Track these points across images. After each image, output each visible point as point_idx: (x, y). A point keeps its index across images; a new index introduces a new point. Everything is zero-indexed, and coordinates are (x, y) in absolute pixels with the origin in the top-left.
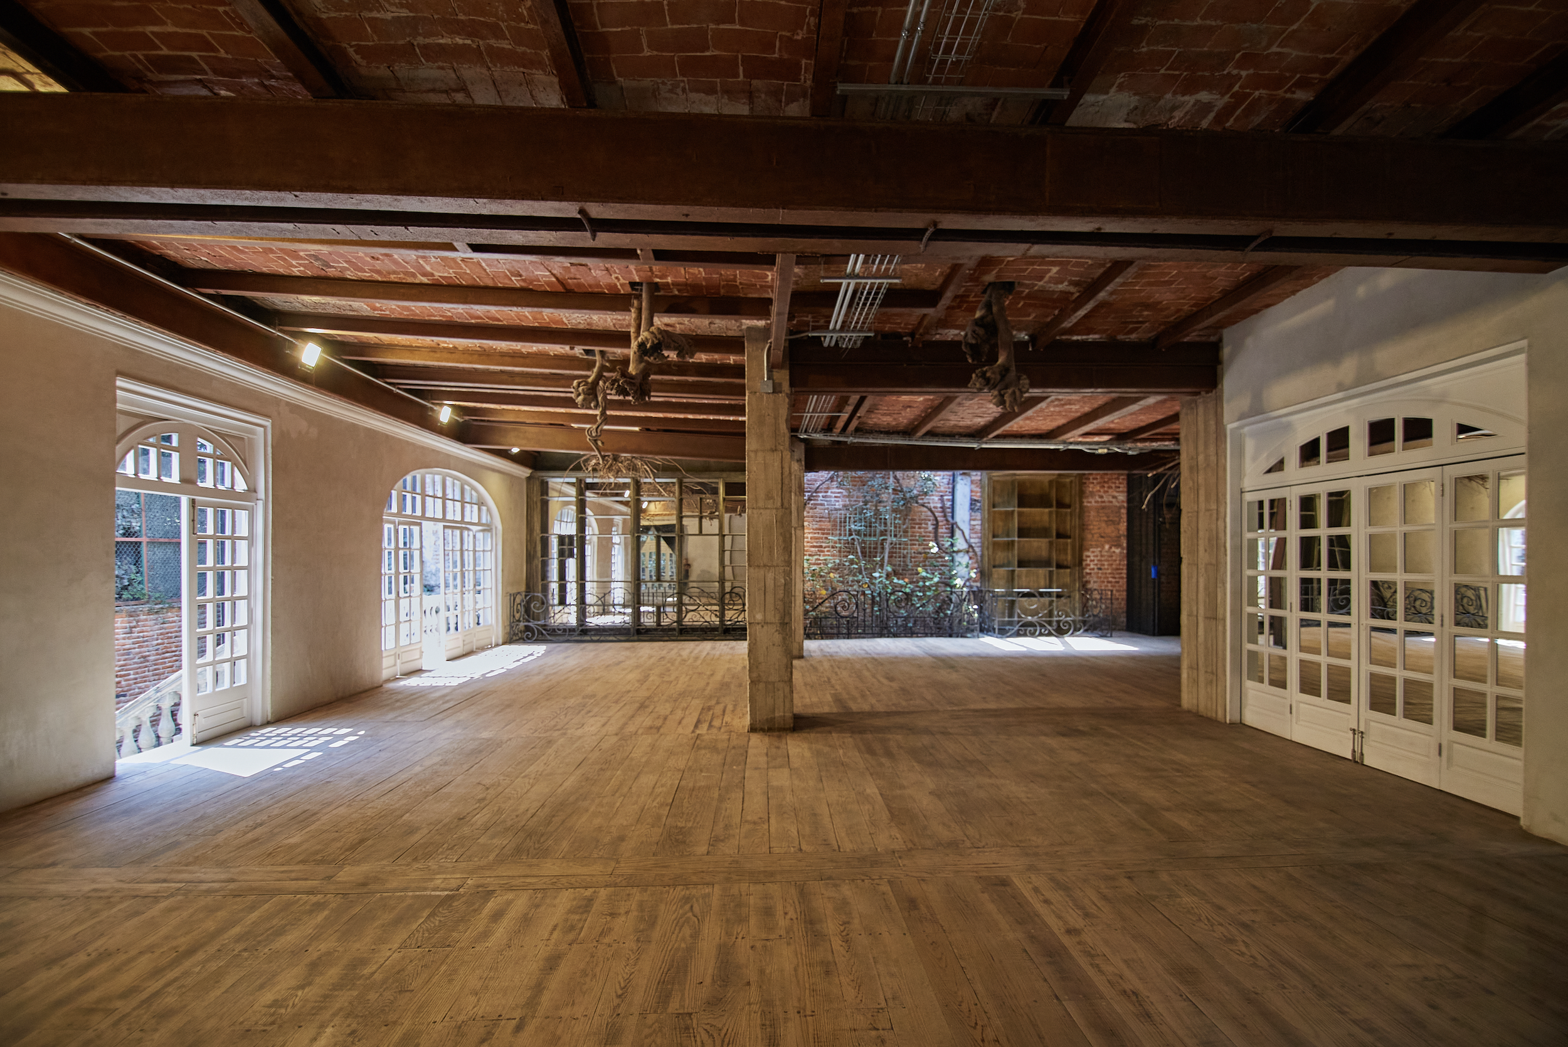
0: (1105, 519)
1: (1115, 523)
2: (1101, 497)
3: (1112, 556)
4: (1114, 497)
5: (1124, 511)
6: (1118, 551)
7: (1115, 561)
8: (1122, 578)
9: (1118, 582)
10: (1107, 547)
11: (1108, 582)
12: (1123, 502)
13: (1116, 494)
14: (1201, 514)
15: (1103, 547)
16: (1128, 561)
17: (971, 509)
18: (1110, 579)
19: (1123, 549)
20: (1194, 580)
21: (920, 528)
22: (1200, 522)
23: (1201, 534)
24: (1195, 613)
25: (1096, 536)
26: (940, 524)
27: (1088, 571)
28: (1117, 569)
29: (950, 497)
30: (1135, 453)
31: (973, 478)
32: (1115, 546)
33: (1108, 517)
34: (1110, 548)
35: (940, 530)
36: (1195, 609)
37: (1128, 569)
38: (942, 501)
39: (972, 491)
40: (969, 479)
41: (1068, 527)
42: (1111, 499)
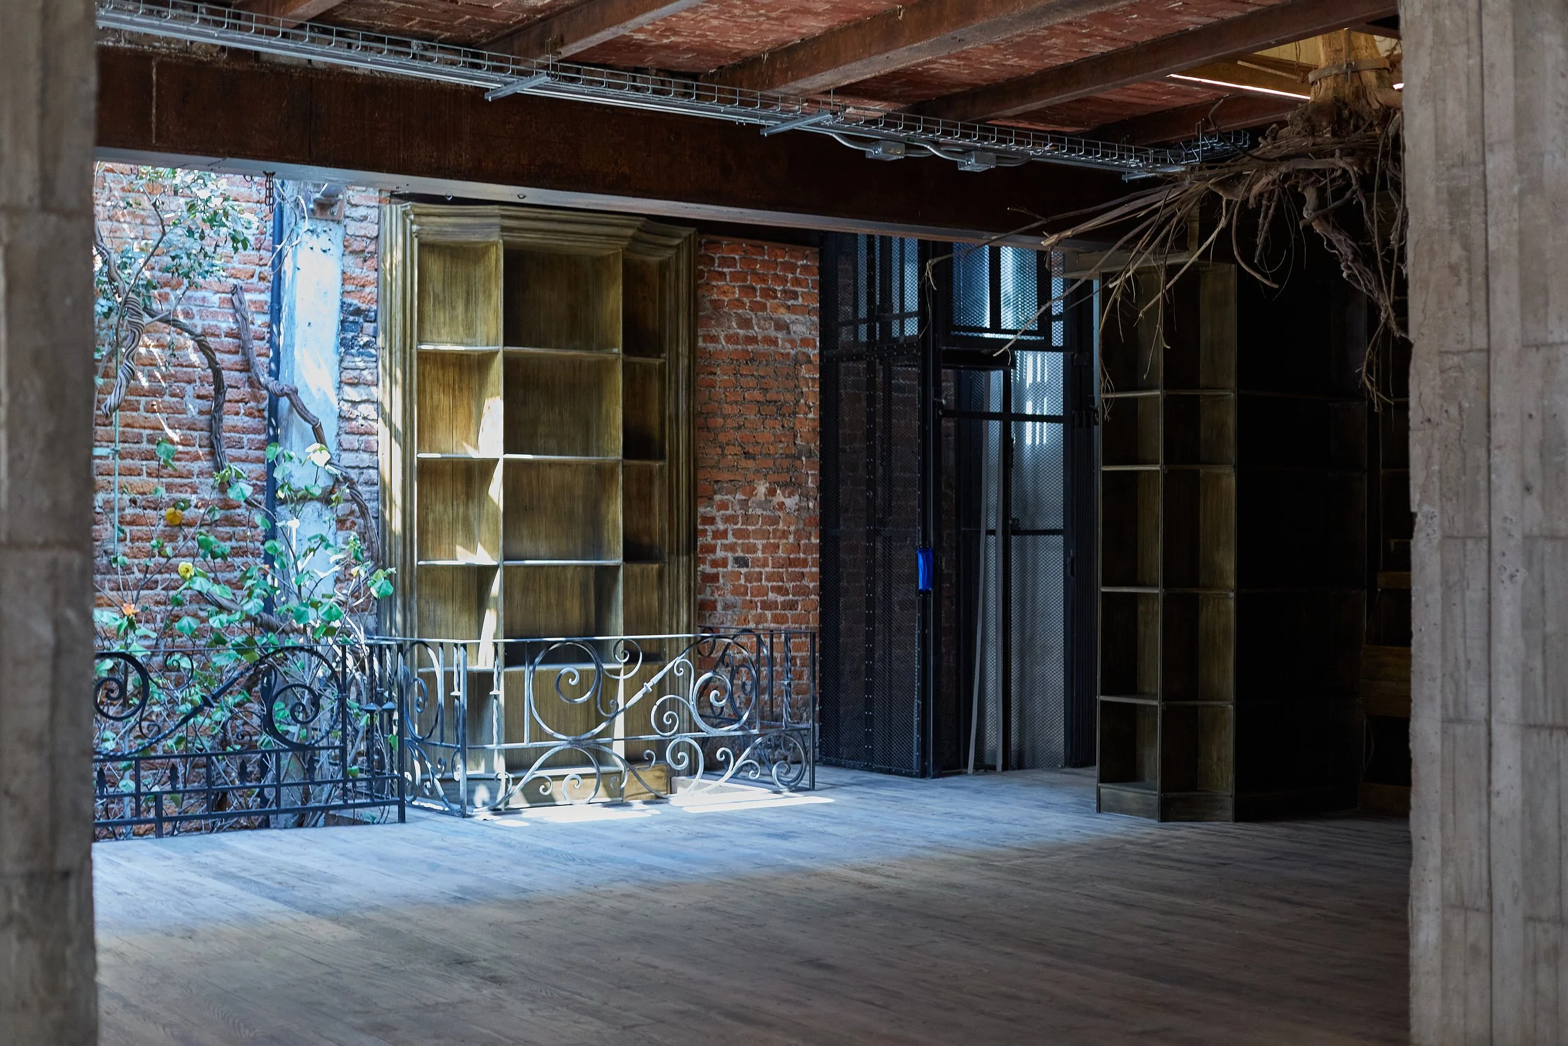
0: (757, 394)
1: (782, 411)
2: (746, 323)
3: (775, 521)
4: (781, 326)
5: (810, 374)
6: (791, 502)
7: (785, 534)
8: (803, 591)
9: (792, 605)
10: (762, 489)
11: (766, 606)
12: (805, 342)
13: (787, 317)
14: (1502, 362)
15: (752, 492)
16: (822, 537)
17: (346, 345)
18: (772, 596)
19: (805, 496)
20: (1475, 594)
21: (150, 410)
22: (1497, 390)
23: (1502, 431)
24: (1480, 711)
25: (730, 450)
26: (231, 394)
27: (708, 569)
28: (791, 563)
29: (266, 297)
30: (980, 168)
31: (353, 228)
32: (784, 485)
33: (765, 390)
34: (772, 492)
35: (229, 420)
36: (1477, 696)
37: (823, 566)
38: (237, 310)
39: (346, 278)
40: (337, 232)
41: (655, 421)
42: (772, 333)
